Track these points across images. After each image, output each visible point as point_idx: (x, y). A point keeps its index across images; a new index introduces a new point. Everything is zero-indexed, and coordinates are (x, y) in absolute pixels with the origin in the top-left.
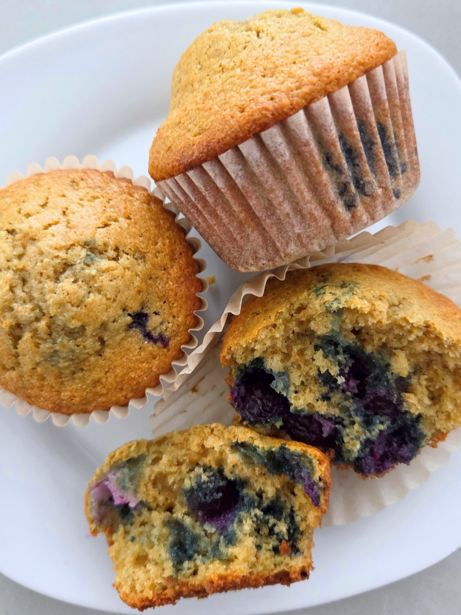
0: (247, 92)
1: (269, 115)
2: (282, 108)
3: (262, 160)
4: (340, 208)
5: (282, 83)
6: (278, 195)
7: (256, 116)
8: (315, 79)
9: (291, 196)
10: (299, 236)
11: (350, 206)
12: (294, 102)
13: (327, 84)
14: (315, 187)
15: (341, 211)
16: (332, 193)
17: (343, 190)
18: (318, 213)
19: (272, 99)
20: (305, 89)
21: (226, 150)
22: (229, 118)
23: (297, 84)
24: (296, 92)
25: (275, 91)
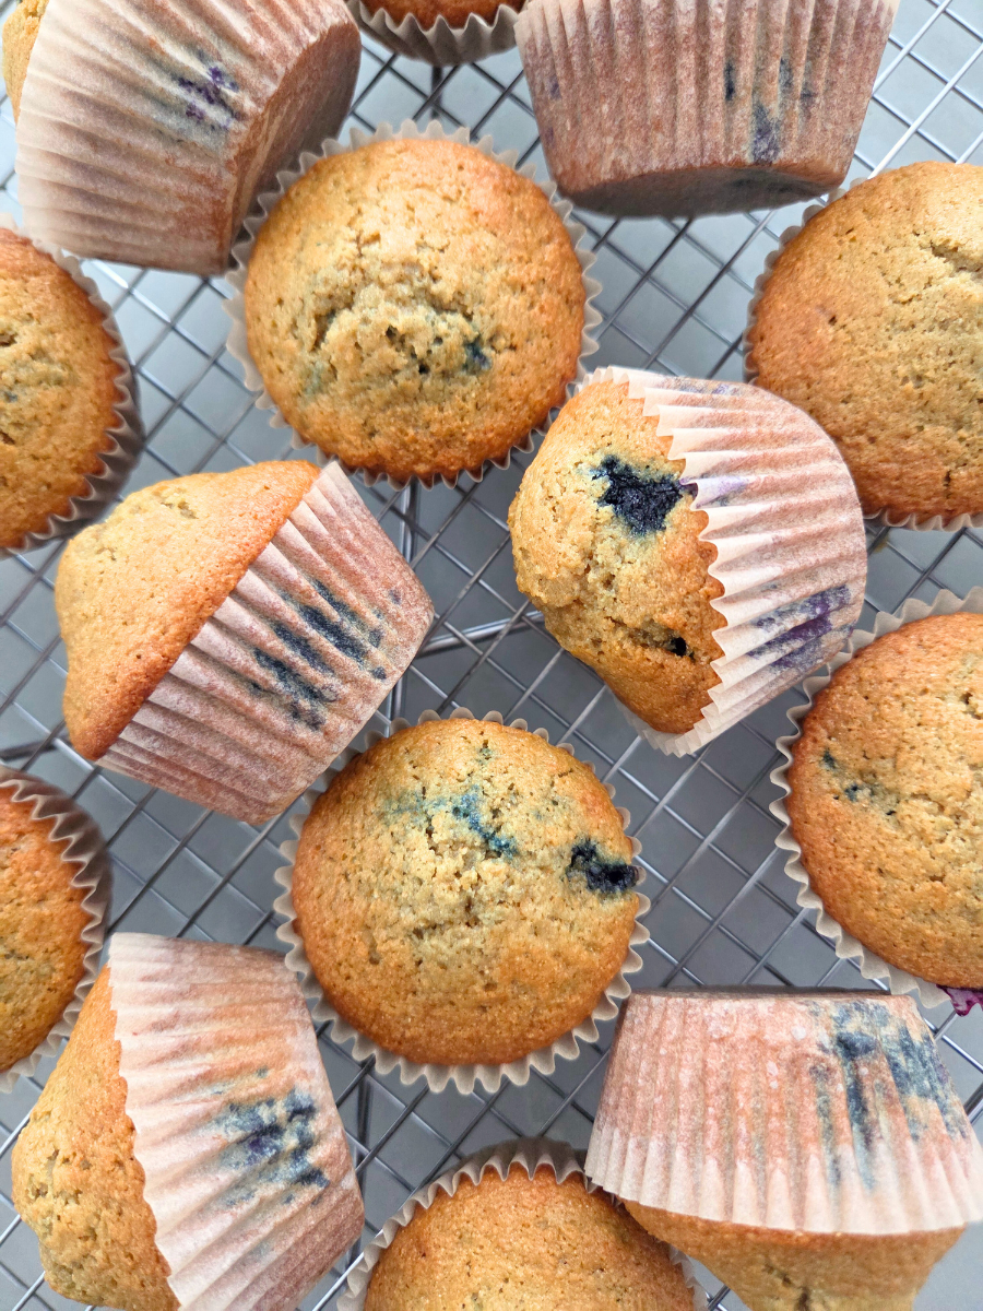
0: (113, 652)
1: (144, 680)
2: (153, 665)
3: (171, 724)
4: (303, 733)
5: (144, 632)
6: (216, 750)
7: (129, 687)
8: (180, 612)
9: (233, 745)
10: (270, 781)
11: (315, 724)
12: (166, 651)
13: (198, 611)
14: (257, 725)
15: (305, 736)
16: (280, 722)
17: (296, 713)
18: (277, 749)
19: (139, 657)
20: (173, 630)
21: (123, 729)
22: (103, 694)
23: (162, 627)
24: (162, 638)
25: (139, 646)
